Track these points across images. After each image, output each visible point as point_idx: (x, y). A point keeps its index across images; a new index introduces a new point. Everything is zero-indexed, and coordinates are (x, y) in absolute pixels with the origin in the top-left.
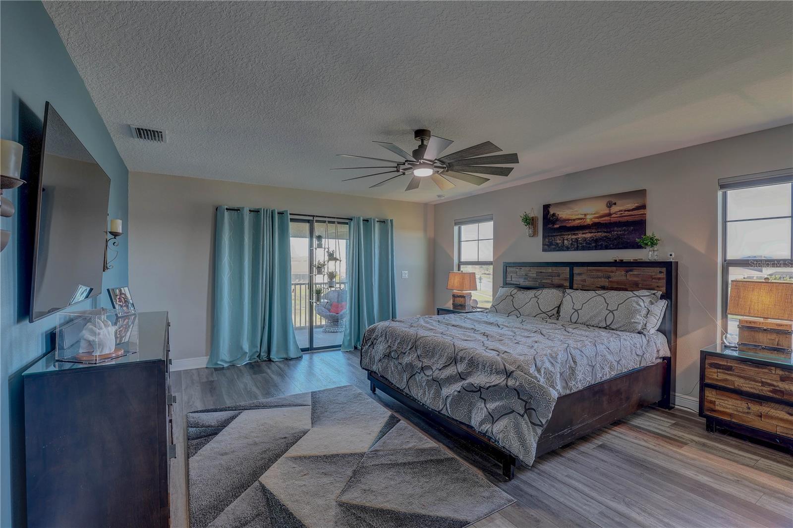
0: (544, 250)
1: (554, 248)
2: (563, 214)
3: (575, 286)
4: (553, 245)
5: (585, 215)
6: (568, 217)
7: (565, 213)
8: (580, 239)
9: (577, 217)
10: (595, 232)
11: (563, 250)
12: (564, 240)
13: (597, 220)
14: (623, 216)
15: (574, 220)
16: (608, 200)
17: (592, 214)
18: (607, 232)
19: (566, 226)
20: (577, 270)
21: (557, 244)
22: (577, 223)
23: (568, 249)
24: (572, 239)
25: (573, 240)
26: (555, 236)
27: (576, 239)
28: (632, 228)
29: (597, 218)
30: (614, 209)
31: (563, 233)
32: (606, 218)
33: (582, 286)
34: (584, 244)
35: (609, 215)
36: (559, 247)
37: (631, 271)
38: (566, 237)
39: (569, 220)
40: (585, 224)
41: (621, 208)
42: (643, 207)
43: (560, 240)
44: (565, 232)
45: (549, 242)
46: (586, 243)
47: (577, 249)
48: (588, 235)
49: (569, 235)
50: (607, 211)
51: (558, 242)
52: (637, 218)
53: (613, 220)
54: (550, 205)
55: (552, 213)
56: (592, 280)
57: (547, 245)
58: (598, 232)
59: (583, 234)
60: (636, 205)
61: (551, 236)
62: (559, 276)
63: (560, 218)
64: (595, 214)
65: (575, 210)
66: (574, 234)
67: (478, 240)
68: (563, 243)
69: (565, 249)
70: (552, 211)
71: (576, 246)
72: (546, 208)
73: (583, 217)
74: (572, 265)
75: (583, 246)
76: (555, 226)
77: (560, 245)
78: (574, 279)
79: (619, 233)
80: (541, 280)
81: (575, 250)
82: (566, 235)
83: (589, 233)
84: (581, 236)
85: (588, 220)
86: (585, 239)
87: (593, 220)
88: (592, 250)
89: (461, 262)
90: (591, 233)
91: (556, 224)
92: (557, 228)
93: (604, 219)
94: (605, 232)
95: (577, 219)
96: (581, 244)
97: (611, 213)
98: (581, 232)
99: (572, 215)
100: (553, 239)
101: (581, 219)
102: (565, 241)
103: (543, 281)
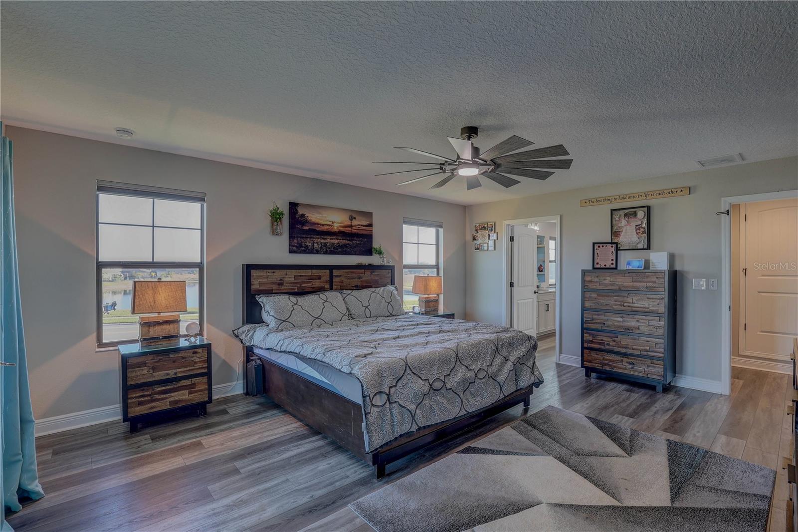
0: (291, 252)
1: (303, 250)
2: (314, 217)
3: (334, 287)
4: (302, 247)
5: (333, 222)
6: (317, 221)
7: (314, 216)
8: (328, 244)
9: (326, 223)
10: (341, 240)
11: (313, 253)
12: (313, 243)
13: (342, 229)
14: (360, 230)
15: (323, 225)
16: (350, 214)
17: (338, 223)
18: (349, 240)
19: (315, 230)
20: (335, 273)
21: (307, 246)
22: (325, 228)
23: (317, 252)
24: (321, 243)
25: (323, 244)
26: (305, 237)
27: (325, 243)
28: (366, 239)
29: (343, 227)
30: (355, 222)
31: (312, 236)
32: (349, 229)
33: (341, 286)
34: (332, 249)
35: (351, 226)
36: (309, 250)
37: (373, 272)
38: (316, 240)
39: (318, 224)
40: (333, 231)
41: (359, 223)
42: (370, 225)
43: (310, 243)
44: (314, 235)
45: (298, 243)
46: (334, 248)
47: (326, 253)
48: (336, 241)
49: (318, 238)
50: (349, 223)
51: (308, 244)
52: (368, 233)
53: (354, 231)
54: (298, 204)
55: (301, 213)
56: (349, 280)
57: (296, 246)
58: (343, 239)
59: (331, 239)
60: (368, 223)
61: (301, 237)
62: (319, 279)
63: (310, 220)
64: (340, 223)
65: (324, 216)
66: (323, 238)
67: (153, 226)
68: (313, 246)
69: (315, 252)
70: (301, 211)
71: (325, 250)
72: (293, 206)
73: (331, 223)
74: (331, 268)
75: (331, 250)
76: (305, 228)
77: (310, 248)
78: (334, 280)
79: (358, 242)
80: (301, 285)
81: (324, 254)
82: (316, 238)
83: (336, 239)
84: (329, 241)
85: (335, 228)
86: (332, 244)
87: (339, 228)
88: (339, 254)
89: (100, 262)
90: (338, 239)
91: (305, 226)
92: (307, 230)
93: (347, 229)
94: (347, 240)
95: (325, 224)
96: (329, 248)
97: (353, 225)
98: (329, 237)
99: (321, 220)
100: (303, 241)
101: (329, 225)
102: (315, 245)
103: (303, 285)
